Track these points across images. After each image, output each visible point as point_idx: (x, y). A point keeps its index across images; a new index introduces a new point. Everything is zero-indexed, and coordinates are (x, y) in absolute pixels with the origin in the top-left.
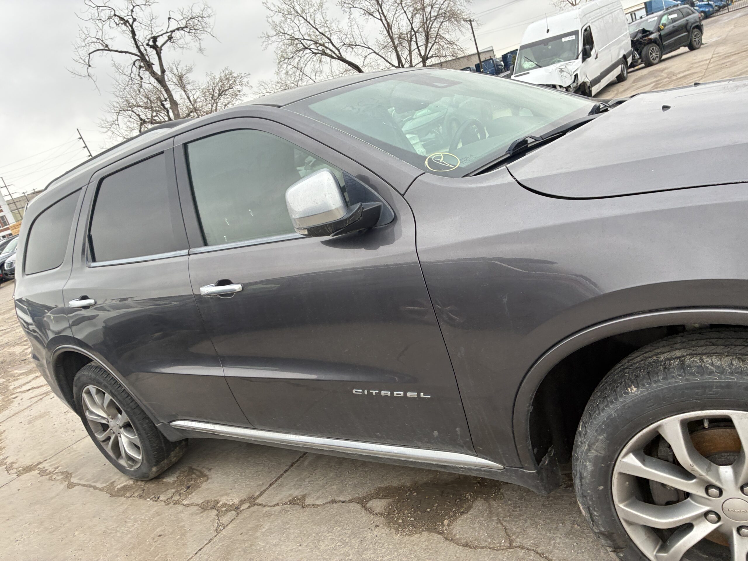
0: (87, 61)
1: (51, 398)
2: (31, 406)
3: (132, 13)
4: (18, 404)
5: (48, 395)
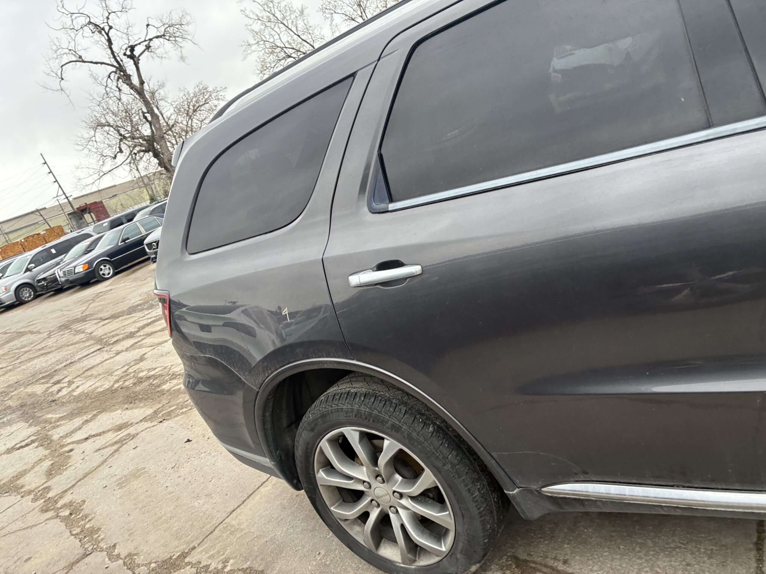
0: (59, 74)
1: (134, 449)
2: (105, 461)
3: (107, 21)
4: (82, 460)
5: (124, 444)
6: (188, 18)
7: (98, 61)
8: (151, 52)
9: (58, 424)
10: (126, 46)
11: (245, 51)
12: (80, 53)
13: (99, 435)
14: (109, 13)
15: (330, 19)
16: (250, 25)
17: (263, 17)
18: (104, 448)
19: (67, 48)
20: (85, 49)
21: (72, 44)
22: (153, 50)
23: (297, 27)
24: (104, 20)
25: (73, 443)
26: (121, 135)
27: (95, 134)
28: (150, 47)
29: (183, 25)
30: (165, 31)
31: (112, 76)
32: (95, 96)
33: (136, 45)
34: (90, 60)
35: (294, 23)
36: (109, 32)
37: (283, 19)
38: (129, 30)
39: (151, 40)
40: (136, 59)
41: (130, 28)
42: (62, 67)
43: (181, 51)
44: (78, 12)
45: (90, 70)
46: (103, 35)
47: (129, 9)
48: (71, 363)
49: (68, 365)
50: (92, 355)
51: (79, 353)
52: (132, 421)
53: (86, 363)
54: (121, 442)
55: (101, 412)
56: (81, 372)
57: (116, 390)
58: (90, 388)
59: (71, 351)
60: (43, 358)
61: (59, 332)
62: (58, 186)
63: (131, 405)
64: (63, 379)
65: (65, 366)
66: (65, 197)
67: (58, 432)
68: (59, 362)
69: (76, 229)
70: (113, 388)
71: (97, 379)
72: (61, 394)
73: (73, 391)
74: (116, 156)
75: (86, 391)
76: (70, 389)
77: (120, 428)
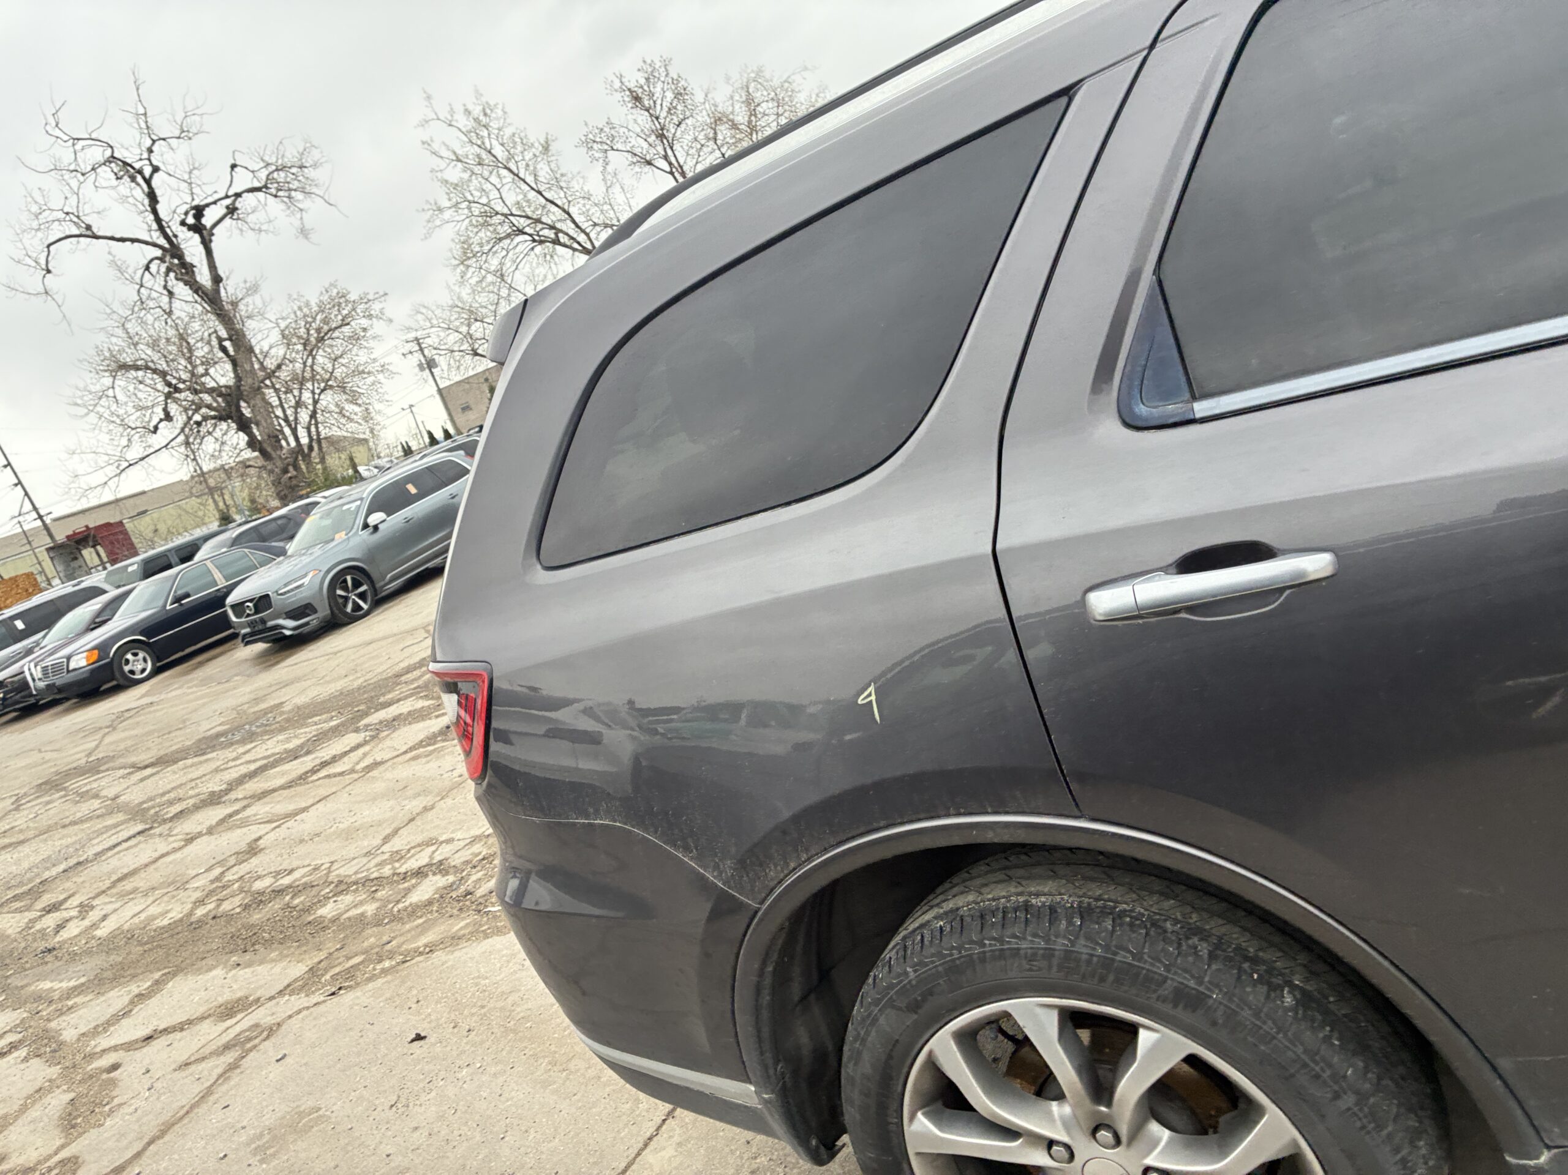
0: (43, 262)
1: (278, 1061)
2: (209, 1091)
3: (149, 156)
4: (149, 1089)
5: (251, 1050)
6: (316, 154)
7: (125, 236)
8: (238, 219)
9: (70, 1003)
10: (186, 207)
11: (429, 221)
12: (88, 220)
13: (180, 1027)
14: (154, 141)
15: (601, 161)
16: (441, 171)
17: (467, 156)
18: (197, 1061)
19: (62, 210)
20: (99, 213)
21: (73, 200)
22: (241, 216)
23: (535, 175)
24: (141, 154)
25: (115, 1048)
26: (169, 385)
27: (113, 383)
28: (237, 209)
29: (305, 167)
30: (268, 179)
31: (154, 267)
32: (116, 306)
33: (207, 205)
34: (109, 234)
35: (532, 168)
36: (151, 176)
37: (508, 160)
38: (193, 176)
39: (238, 195)
40: (204, 232)
41: (195, 172)
42: (48, 246)
43: (301, 218)
44: (88, 137)
45: (109, 253)
46: (138, 184)
47: (197, 134)
48: (79, 863)
49: (70, 868)
50: (125, 845)
51: (95, 842)
52: (258, 994)
53: (114, 862)
54: (243, 1045)
55: (174, 974)
56: (108, 883)
57: (201, 923)
58: (136, 920)
59: (74, 839)
60: (8, 856)
61: (38, 797)
62: (23, 493)
63: (248, 956)
64: (66, 900)
65: (64, 871)
66: (36, 516)
67: (72, 1022)
68: (49, 862)
69: (64, 579)
70: (193, 919)
71: (151, 899)
72: (65, 934)
73: (94, 926)
74: (156, 428)
75: (126, 927)
76: (87, 923)
77: (228, 1011)
